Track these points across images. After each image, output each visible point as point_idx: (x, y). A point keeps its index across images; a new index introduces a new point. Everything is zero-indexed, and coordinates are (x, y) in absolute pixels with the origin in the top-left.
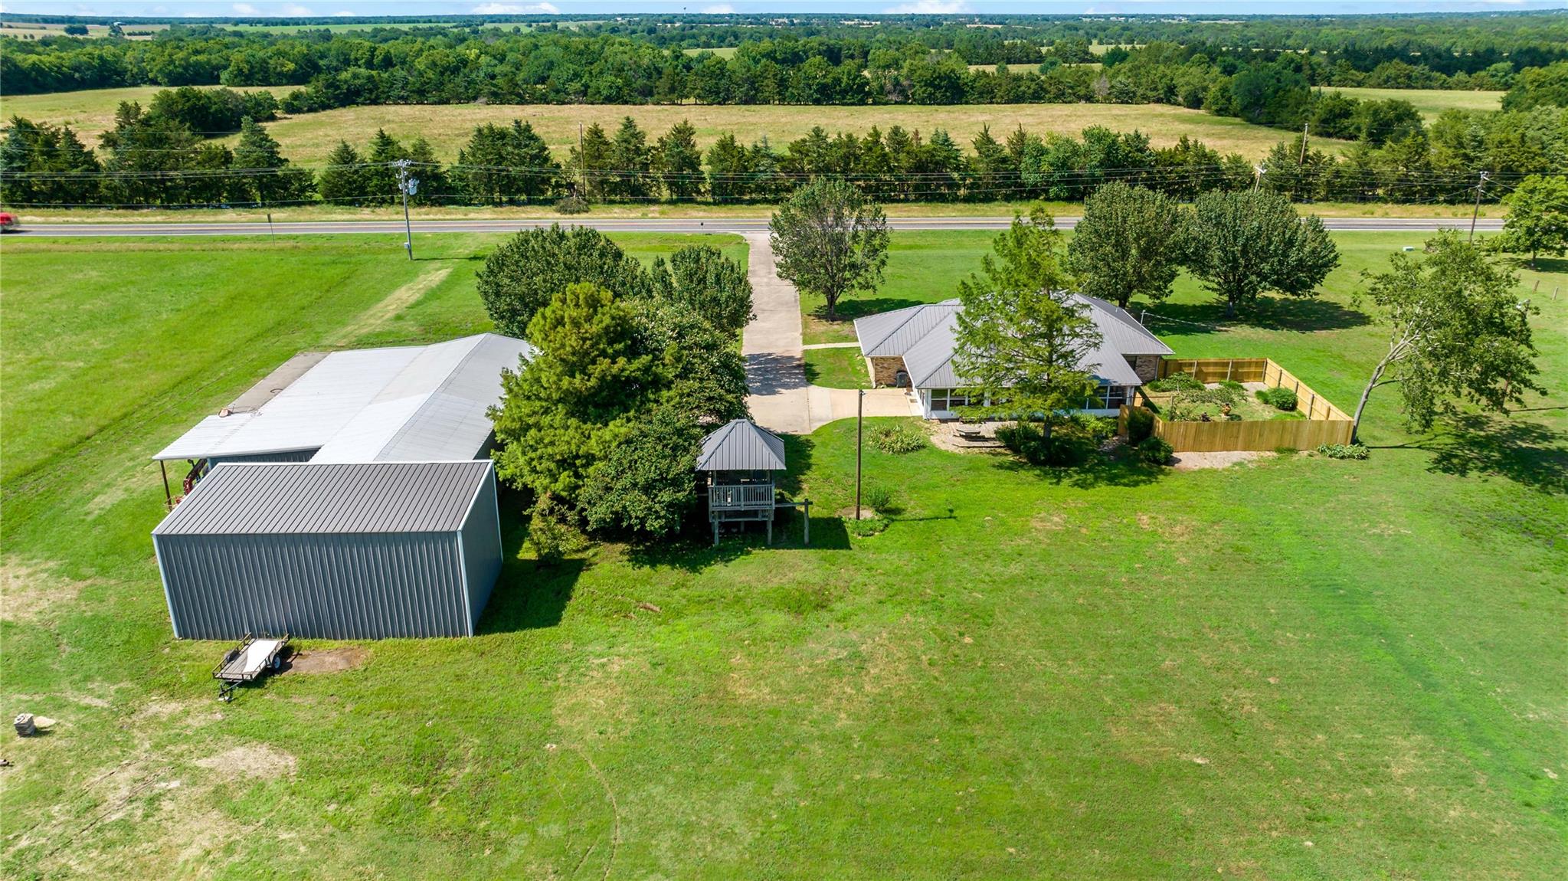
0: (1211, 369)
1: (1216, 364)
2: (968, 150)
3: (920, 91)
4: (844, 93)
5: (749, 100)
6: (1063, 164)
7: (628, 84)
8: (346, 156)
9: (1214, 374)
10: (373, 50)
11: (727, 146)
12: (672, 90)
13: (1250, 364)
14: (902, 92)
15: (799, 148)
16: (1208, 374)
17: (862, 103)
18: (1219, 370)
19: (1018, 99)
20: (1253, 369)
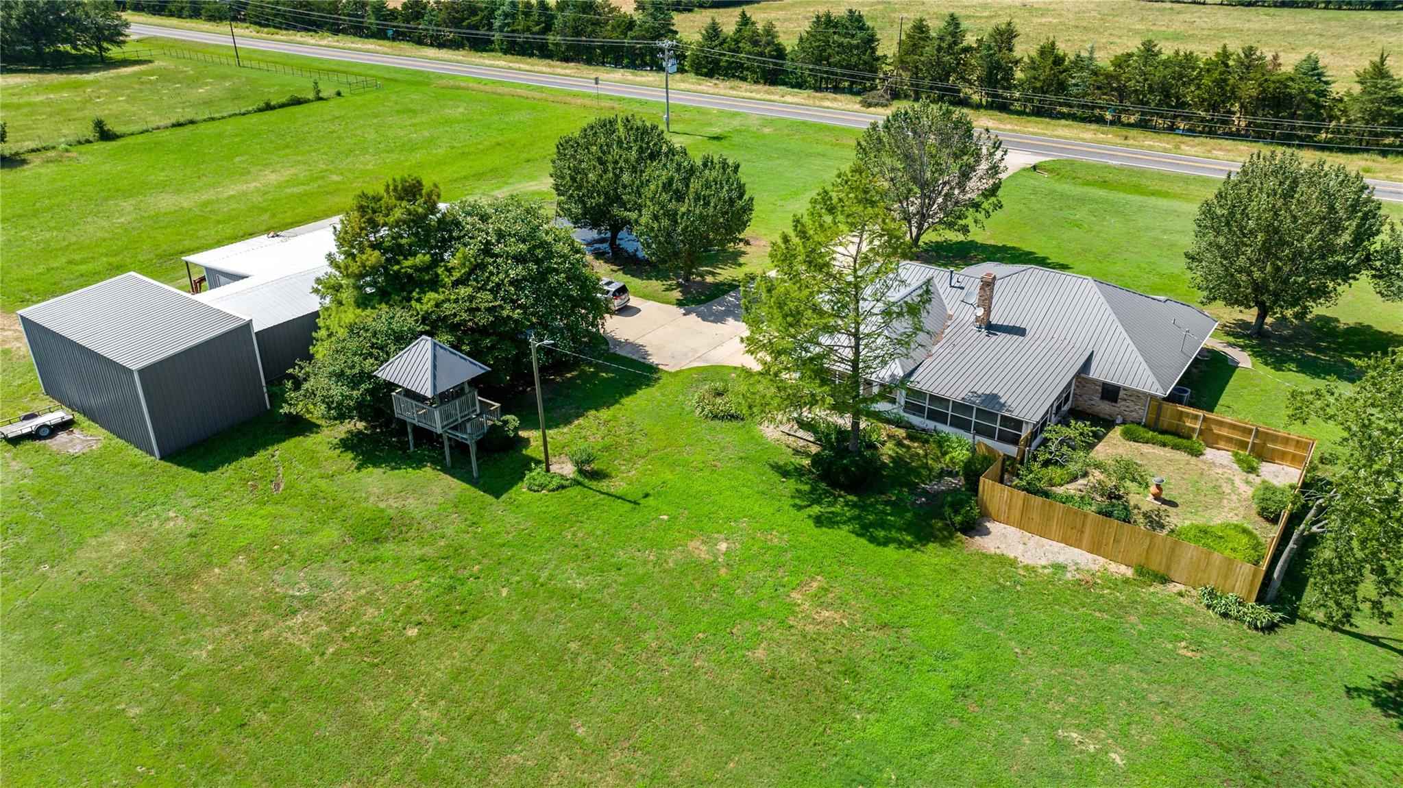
0: (1225, 432)
1: (1233, 427)
9: (1229, 440)
13: (1286, 441)
16: (1219, 437)
18: (1237, 436)
20: (1291, 449)
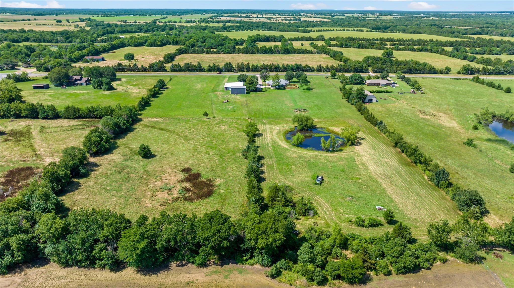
2: (281, 66)
3: (282, 52)
4: (269, 52)
5: (252, 53)
6: (292, 68)
7: (231, 50)
8: (210, 66)
10: (174, 39)
11: (253, 65)
12: (238, 51)
14: (279, 52)
15: (262, 65)
17: (272, 54)
19: (300, 53)
